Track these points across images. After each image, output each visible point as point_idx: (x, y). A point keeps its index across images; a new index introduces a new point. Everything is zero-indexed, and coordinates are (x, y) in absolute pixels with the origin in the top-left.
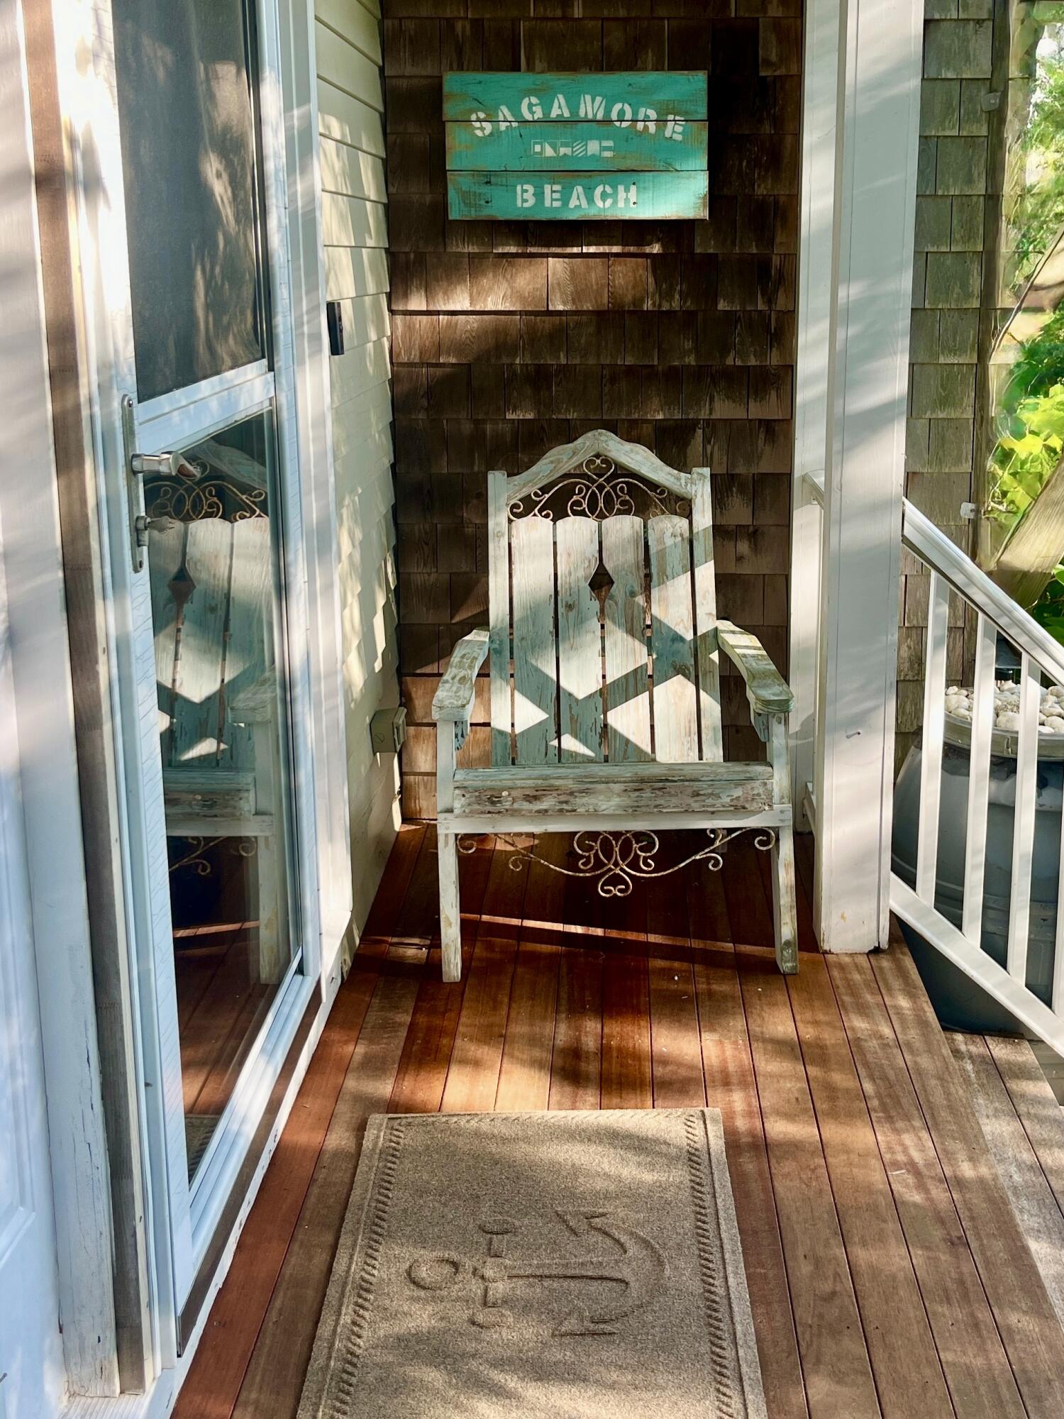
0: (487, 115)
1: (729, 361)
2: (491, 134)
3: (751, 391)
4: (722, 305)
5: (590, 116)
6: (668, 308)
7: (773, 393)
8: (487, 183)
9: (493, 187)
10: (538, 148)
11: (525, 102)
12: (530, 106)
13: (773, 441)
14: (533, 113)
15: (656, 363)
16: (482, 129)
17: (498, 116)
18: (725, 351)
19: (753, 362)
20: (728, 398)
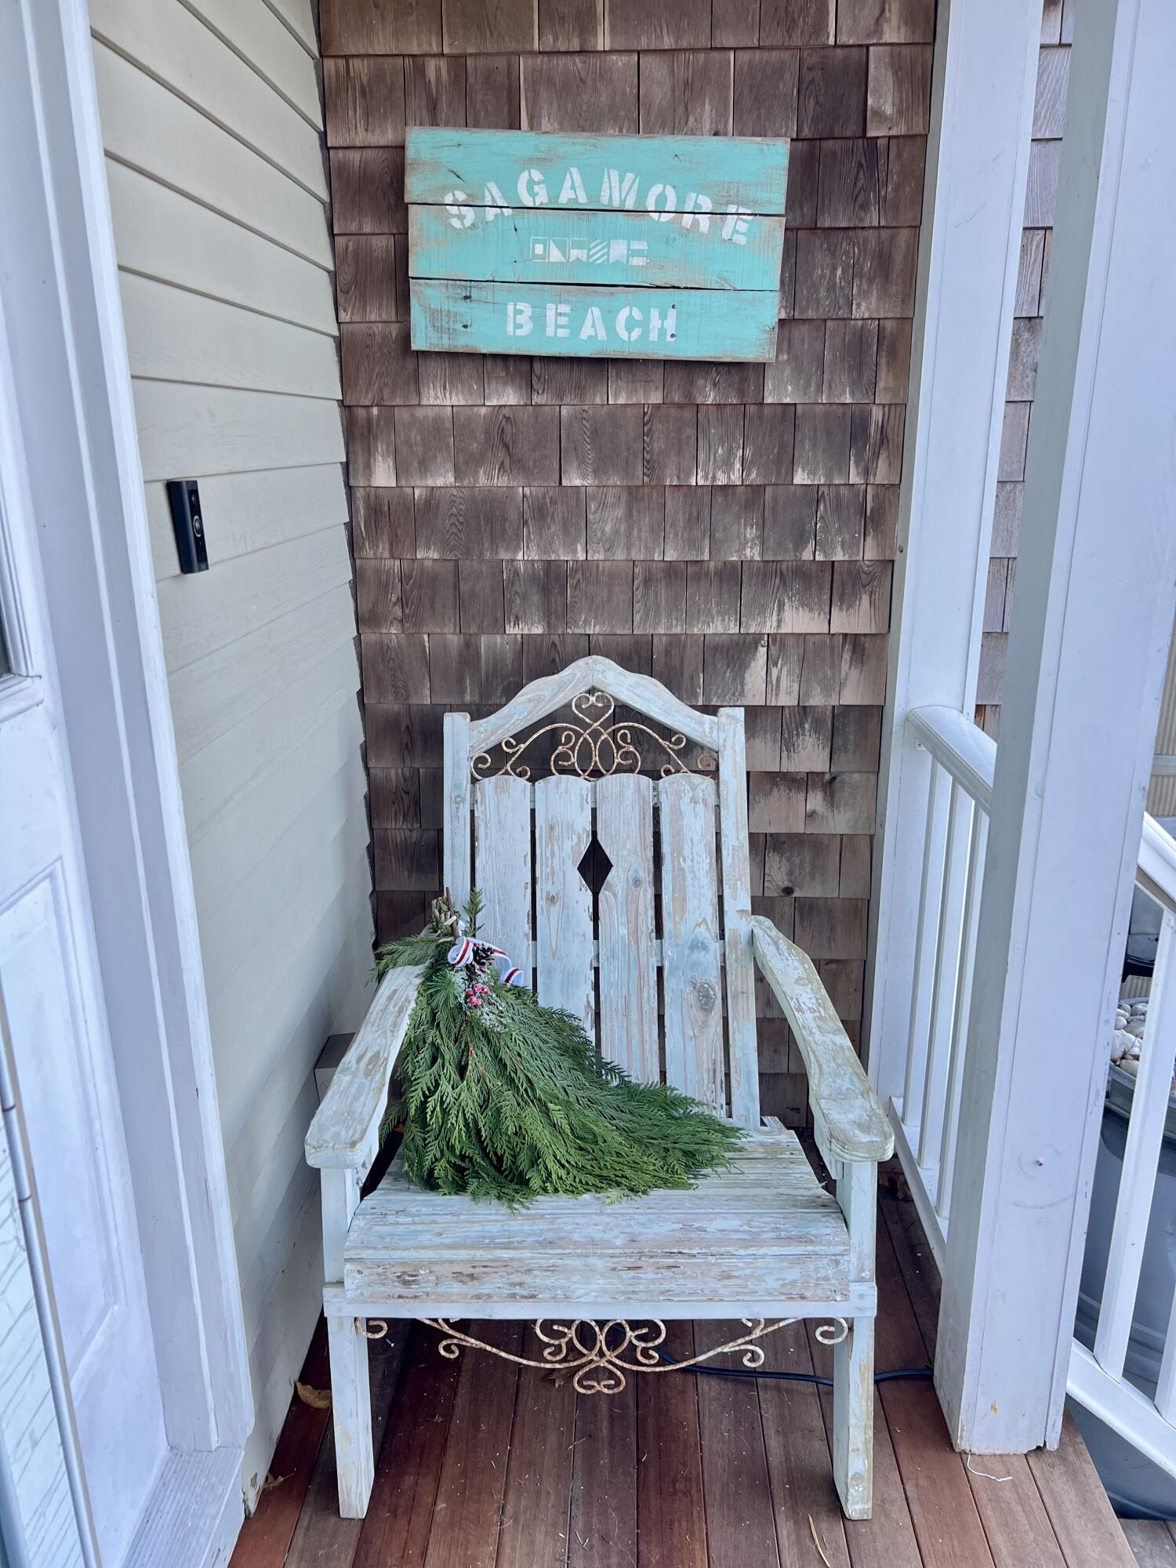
0: (469, 196)
1: (807, 555)
2: (473, 226)
3: (835, 597)
4: (800, 478)
5: (616, 205)
6: (725, 482)
7: (865, 599)
8: (466, 298)
9: (474, 304)
10: (539, 249)
11: (524, 176)
12: (531, 183)
13: (862, 663)
14: (534, 195)
15: (706, 557)
16: (461, 217)
17: (484, 199)
18: (800, 543)
19: (839, 556)
20: (803, 605)
